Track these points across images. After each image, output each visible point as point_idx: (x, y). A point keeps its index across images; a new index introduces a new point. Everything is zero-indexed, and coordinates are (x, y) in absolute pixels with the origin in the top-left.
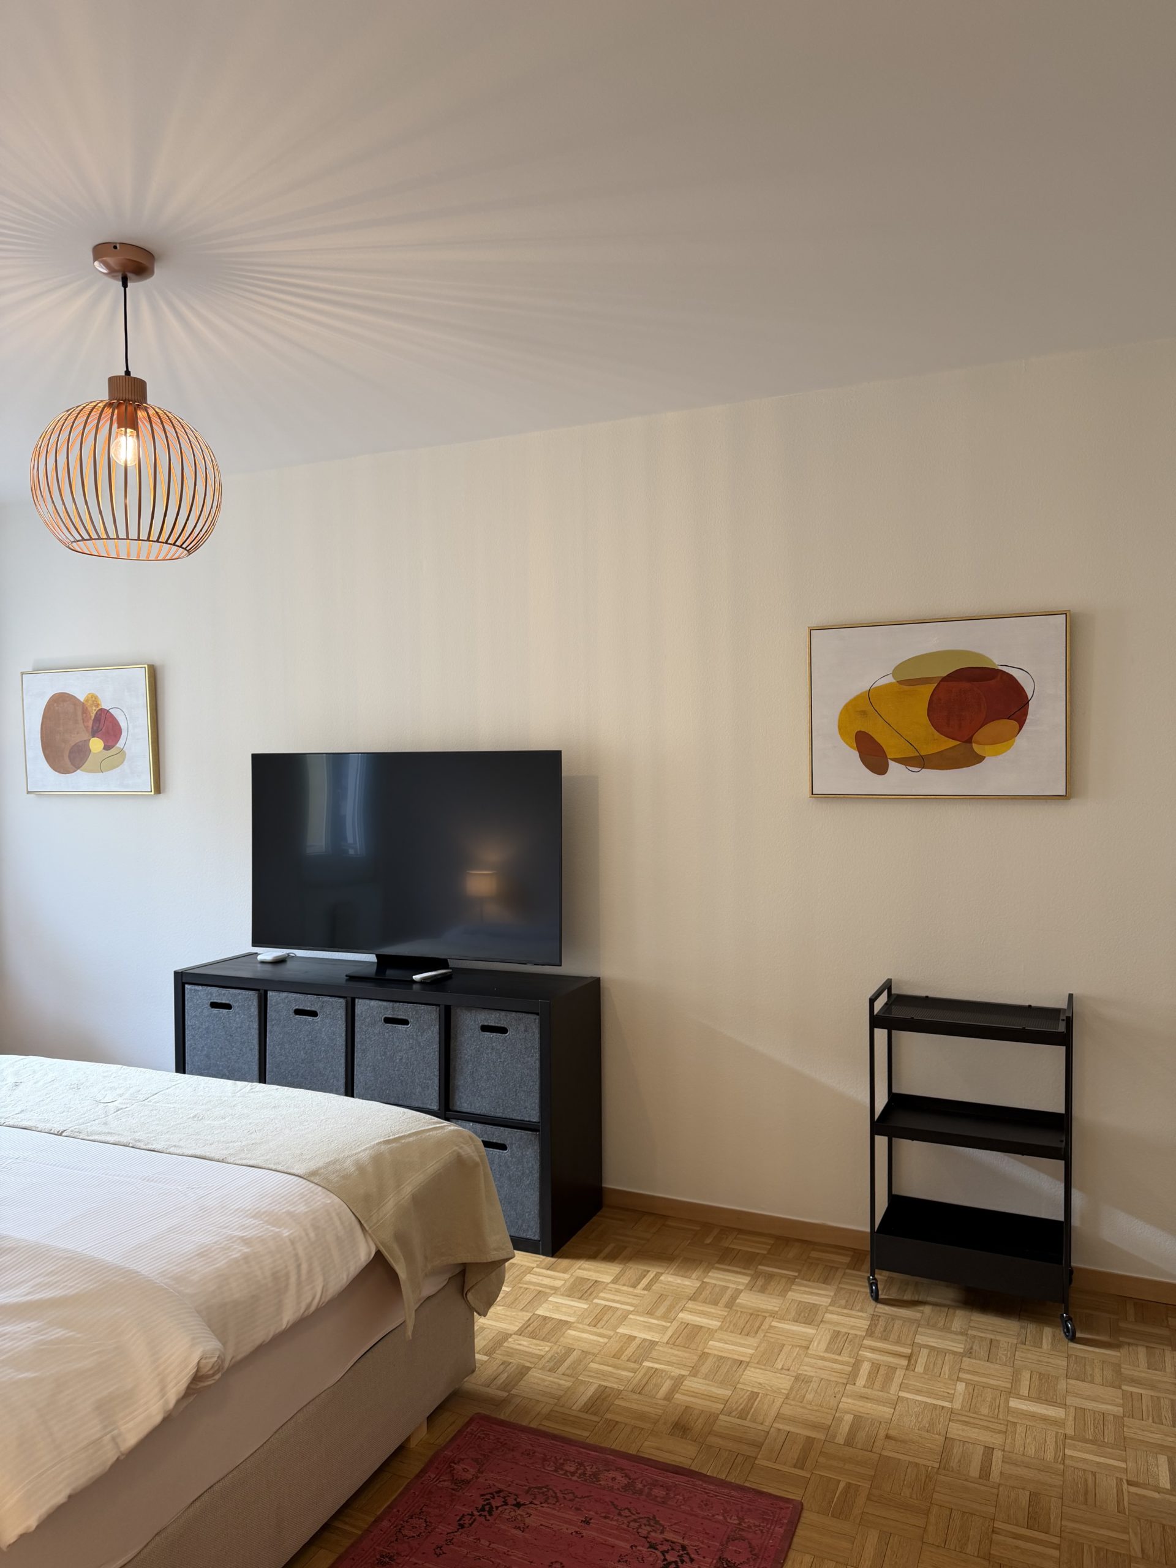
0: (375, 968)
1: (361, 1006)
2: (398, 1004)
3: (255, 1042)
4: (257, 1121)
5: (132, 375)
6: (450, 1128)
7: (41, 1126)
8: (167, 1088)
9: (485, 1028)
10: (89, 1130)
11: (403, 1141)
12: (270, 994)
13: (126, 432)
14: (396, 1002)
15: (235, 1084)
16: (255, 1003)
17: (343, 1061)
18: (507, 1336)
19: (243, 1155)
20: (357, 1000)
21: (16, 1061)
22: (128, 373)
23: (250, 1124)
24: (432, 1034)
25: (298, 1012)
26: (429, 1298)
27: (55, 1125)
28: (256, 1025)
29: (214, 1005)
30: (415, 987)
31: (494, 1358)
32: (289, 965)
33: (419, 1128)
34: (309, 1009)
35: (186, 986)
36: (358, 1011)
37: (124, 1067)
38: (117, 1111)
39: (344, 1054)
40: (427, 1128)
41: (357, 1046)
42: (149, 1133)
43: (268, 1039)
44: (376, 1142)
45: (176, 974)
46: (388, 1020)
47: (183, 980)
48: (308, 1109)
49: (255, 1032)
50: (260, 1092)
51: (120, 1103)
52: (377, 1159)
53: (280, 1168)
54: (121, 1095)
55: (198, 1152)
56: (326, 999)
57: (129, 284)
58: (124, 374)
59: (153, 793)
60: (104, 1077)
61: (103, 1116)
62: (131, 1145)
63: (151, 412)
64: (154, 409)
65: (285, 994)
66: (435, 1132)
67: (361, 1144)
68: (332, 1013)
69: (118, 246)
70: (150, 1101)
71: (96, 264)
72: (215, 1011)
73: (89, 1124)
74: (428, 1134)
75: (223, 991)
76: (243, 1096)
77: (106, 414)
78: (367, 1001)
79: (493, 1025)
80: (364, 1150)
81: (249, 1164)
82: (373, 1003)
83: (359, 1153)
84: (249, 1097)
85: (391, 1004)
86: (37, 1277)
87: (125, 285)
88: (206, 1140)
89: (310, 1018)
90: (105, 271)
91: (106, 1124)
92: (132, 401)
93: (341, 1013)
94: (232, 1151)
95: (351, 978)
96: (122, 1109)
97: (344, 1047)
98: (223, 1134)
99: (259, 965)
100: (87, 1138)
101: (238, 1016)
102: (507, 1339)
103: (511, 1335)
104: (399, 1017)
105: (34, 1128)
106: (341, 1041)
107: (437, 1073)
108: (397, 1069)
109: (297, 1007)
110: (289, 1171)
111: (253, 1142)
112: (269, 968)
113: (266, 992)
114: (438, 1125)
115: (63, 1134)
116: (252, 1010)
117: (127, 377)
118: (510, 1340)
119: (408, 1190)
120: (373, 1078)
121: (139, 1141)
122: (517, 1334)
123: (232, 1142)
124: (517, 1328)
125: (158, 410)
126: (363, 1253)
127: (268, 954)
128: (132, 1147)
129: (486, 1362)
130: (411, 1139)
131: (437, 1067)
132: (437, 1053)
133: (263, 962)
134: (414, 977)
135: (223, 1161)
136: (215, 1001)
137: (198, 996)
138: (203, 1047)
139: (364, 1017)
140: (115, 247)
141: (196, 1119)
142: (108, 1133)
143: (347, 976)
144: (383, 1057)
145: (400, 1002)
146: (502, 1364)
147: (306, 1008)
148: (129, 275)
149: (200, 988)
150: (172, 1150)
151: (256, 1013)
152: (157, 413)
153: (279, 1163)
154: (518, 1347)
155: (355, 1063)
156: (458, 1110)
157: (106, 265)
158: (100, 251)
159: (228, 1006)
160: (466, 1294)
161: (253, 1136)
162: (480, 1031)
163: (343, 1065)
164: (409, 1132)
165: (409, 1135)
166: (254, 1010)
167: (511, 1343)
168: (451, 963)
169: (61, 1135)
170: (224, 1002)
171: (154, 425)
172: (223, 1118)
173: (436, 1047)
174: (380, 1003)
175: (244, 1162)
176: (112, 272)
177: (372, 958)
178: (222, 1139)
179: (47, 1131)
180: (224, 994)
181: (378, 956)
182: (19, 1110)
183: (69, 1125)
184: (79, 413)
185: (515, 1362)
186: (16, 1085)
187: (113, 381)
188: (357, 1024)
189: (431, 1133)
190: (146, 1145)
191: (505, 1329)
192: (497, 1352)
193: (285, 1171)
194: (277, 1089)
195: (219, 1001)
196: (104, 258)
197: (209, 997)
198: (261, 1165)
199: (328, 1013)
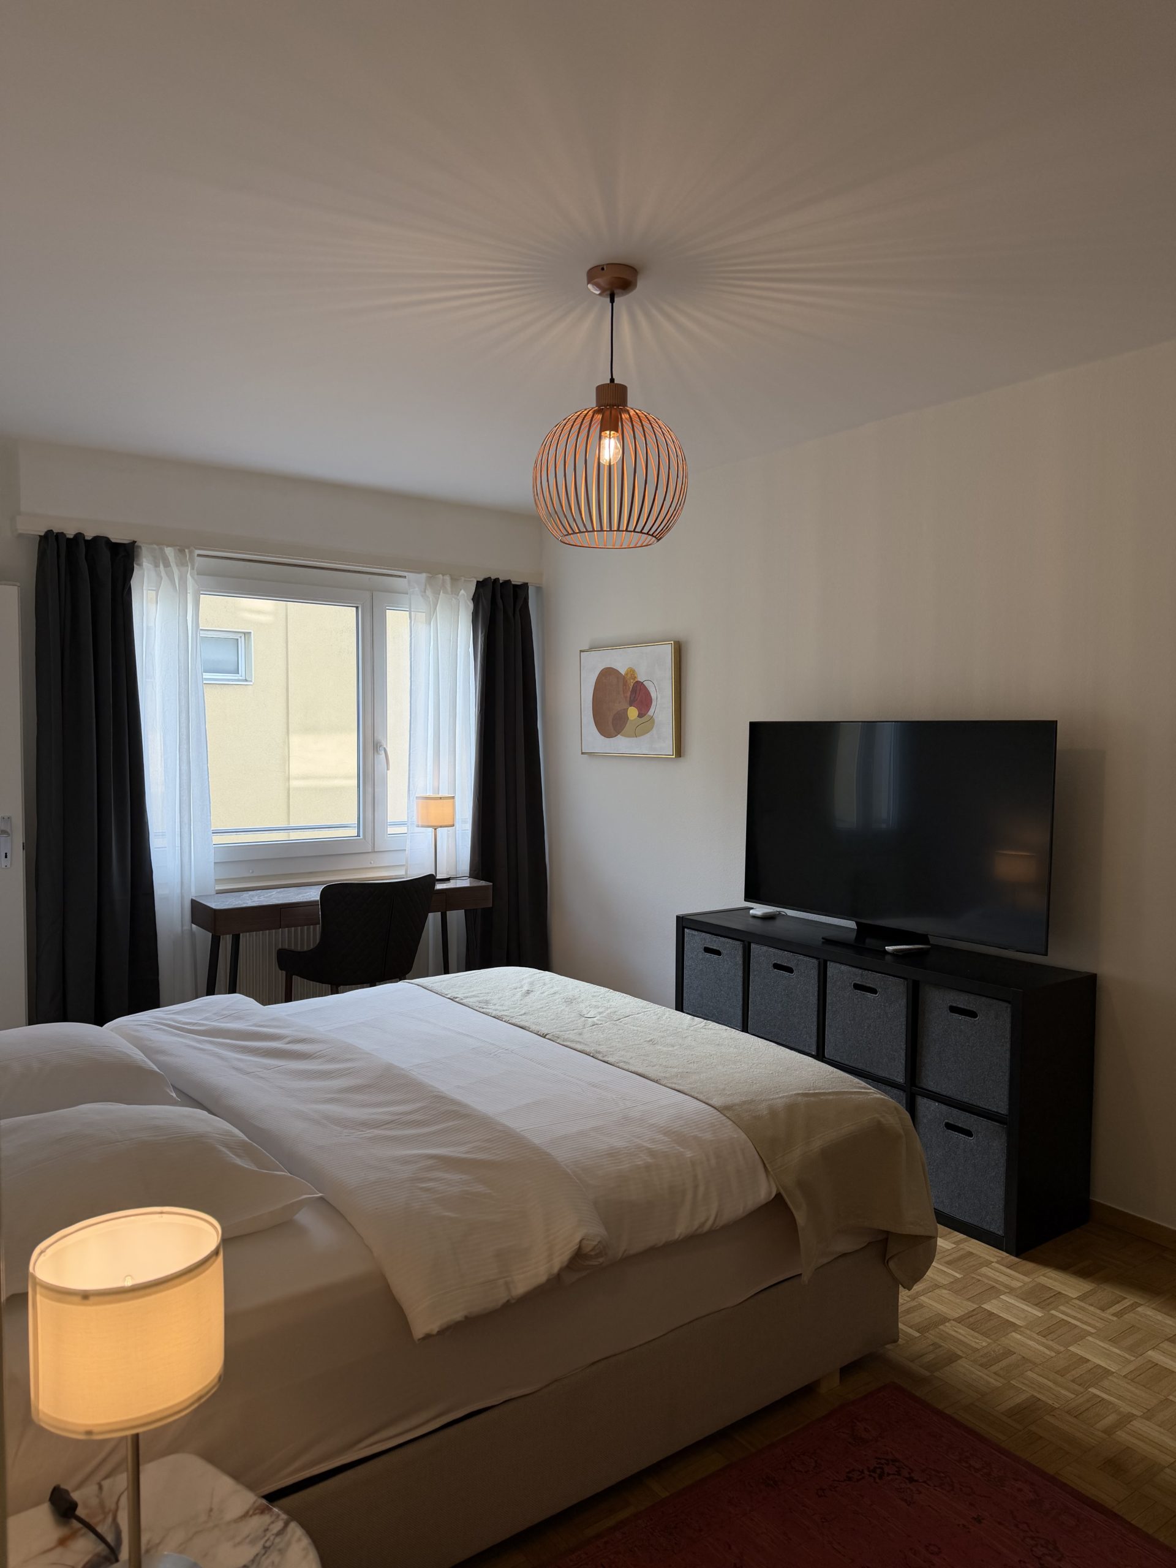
0: (853, 935)
1: (833, 969)
2: (866, 971)
3: (740, 988)
4: (699, 1054)
5: (616, 382)
6: (875, 1095)
7: (533, 1027)
8: (638, 1014)
9: (954, 1009)
10: (566, 1037)
11: (822, 1098)
12: (753, 946)
13: (610, 435)
14: (865, 969)
15: (693, 1019)
16: (740, 953)
17: (815, 1019)
18: (945, 1320)
19: (675, 1080)
20: (828, 963)
21: (534, 974)
22: (612, 380)
23: (692, 1055)
24: (899, 1007)
25: (777, 966)
26: (844, 1255)
27: (543, 1029)
28: (740, 973)
29: (707, 950)
30: (888, 958)
31: (925, 1336)
32: (778, 923)
33: (843, 1089)
34: (786, 964)
35: (685, 929)
36: (829, 974)
37: (611, 990)
38: (593, 1026)
39: (816, 1013)
40: (851, 1090)
41: (828, 1007)
42: (610, 1048)
43: (750, 988)
44: (795, 1092)
45: (678, 917)
46: (857, 987)
47: (684, 924)
48: (746, 1052)
49: (739, 980)
50: (711, 1029)
51: (598, 1020)
52: (791, 1108)
53: (701, 1097)
54: (600, 1013)
55: (640, 1071)
56: (801, 957)
57: (616, 299)
58: (609, 382)
59: (674, 757)
60: (593, 996)
61: (582, 1027)
62: (591, 1055)
63: (632, 413)
64: (634, 411)
65: (765, 948)
66: (857, 1096)
67: (780, 1092)
68: (806, 971)
69: (605, 267)
70: (621, 1022)
71: (590, 286)
72: (708, 955)
73: (568, 1032)
74: (849, 1096)
75: (714, 938)
76: (696, 1031)
77: (596, 420)
78: (838, 965)
79: (962, 1007)
80: (781, 1097)
81: (676, 1088)
82: (843, 967)
83: (776, 1099)
84: (700, 1032)
85: (860, 971)
86: (478, 1141)
87: (612, 301)
88: (651, 1062)
89: (787, 974)
90: (598, 292)
91: (580, 1034)
92: (615, 406)
93: (814, 973)
94: (667, 1075)
95: (827, 941)
96: (597, 1024)
97: (816, 1006)
98: (667, 1059)
99: (751, 919)
100: (562, 1043)
101: (726, 962)
102: (945, 1323)
103: (950, 1320)
104: (868, 985)
105: (527, 1028)
106: (813, 999)
107: (904, 1047)
108: (865, 1035)
109: (775, 962)
110: (707, 1101)
111: (688, 1070)
112: (758, 922)
113: (749, 944)
114: (863, 1090)
115: (547, 1037)
116: (738, 959)
117: (612, 384)
118: (947, 1324)
119: (817, 1144)
120: (842, 1041)
121: (599, 1052)
122: (956, 1321)
123: (671, 1067)
124: (958, 1316)
125: (637, 411)
126: (763, 1191)
127: (759, 910)
128: (592, 1057)
129: (916, 1338)
130: (831, 1097)
131: (904, 1040)
132: (904, 1027)
133: (754, 917)
134: (886, 947)
135: (657, 1082)
136: (707, 946)
137: (696, 940)
138: (697, 987)
139: (835, 979)
140: (603, 269)
141: (651, 1043)
142: (579, 1042)
143: (823, 938)
144: (852, 1022)
145: (869, 970)
146: (932, 1345)
147: (783, 964)
148: (616, 291)
149: (696, 933)
150: (621, 1065)
151: (741, 962)
152: (637, 413)
153: (702, 1093)
154: (953, 1333)
155: (827, 1023)
156: (925, 1087)
157: (597, 285)
158: (593, 275)
159: (718, 953)
160: (888, 1262)
161: (691, 1065)
162: (949, 1011)
163: (815, 1024)
164: (830, 1091)
165: (829, 1094)
166: (739, 959)
167: (948, 1328)
168: (932, 940)
169: (544, 1037)
170: (715, 948)
171: (634, 423)
172: (673, 1046)
173: (903, 1019)
174: (850, 969)
175: (673, 1086)
176: (603, 291)
177: (851, 924)
178: (664, 1064)
179: (535, 1032)
180: (715, 941)
181: (857, 924)
182: (523, 1012)
183: (554, 1030)
184: (575, 422)
185: (946, 1346)
186: (528, 992)
187: (600, 389)
188: (829, 986)
189: (853, 1096)
190: (603, 1057)
191: (945, 1313)
192: (931, 1332)
193: (704, 1101)
194: (726, 1030)
195: (711, 947)
196: (596, 280)
197: (703, 942)
198: (686, 1091)
199: (803, 971)
